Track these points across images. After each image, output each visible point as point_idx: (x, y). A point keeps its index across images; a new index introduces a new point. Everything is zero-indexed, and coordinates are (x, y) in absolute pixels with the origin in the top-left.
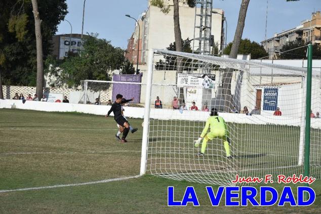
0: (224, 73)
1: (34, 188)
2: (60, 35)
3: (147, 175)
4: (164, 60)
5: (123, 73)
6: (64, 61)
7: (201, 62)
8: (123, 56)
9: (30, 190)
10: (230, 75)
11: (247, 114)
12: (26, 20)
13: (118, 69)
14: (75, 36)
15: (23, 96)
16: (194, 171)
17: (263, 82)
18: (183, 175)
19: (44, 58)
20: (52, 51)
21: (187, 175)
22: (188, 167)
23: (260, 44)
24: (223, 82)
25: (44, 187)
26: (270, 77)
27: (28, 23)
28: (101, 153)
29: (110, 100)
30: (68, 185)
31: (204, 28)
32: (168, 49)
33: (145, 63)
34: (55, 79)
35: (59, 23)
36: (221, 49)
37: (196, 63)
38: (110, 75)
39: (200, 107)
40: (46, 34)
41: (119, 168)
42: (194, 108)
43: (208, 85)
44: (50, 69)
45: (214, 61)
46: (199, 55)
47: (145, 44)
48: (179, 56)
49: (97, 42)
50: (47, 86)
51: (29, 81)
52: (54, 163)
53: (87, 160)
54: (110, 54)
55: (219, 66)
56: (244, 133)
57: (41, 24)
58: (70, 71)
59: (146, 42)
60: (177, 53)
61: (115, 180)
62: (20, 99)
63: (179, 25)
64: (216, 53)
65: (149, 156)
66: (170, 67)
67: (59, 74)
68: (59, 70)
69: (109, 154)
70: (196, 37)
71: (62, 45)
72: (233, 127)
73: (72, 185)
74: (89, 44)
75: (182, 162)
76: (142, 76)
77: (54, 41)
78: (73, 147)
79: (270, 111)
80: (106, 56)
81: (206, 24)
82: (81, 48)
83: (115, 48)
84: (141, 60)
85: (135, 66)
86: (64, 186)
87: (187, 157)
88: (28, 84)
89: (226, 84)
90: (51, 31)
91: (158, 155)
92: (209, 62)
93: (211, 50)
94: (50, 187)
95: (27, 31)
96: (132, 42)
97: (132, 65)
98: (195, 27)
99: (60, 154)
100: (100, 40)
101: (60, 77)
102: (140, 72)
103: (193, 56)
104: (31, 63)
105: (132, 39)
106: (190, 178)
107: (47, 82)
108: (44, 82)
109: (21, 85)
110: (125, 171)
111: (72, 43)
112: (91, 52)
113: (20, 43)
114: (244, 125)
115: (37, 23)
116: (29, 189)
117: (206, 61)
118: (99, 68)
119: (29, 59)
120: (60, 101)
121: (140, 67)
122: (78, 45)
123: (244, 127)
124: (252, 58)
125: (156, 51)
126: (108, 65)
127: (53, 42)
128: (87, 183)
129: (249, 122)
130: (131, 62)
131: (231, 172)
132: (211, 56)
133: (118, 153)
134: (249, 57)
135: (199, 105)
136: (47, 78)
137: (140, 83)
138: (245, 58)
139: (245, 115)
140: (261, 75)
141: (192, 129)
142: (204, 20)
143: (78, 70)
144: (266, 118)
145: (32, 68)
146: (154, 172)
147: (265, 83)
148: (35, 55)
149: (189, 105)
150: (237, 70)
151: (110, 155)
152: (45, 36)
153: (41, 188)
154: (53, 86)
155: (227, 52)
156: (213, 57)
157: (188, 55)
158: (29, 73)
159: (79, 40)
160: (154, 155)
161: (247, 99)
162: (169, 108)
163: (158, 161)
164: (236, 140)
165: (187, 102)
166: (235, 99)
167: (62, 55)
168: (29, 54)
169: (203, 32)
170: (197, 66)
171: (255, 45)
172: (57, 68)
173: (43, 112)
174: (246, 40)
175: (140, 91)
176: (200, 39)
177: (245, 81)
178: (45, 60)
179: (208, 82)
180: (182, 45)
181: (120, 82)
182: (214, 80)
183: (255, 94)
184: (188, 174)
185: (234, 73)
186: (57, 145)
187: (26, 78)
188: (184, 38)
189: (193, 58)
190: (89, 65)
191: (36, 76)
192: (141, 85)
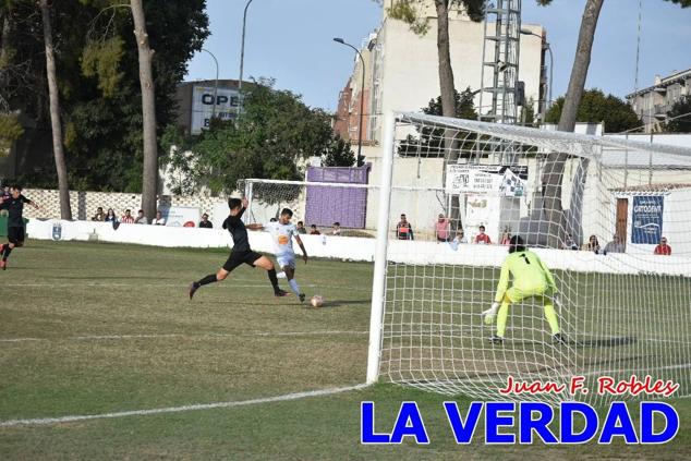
0: (546, 162)
1: (138, 412)
2: (193, 83)
3: (381, 384)
4: (417, 136)
5: (330, 163)
6: (201, 138)
7: (498, 139)
8: (328, 128)
9: (130, 416)
10: (560, 168)
11: (597, 253)
12: (119, 50)
13: (318, 155)
14: (225, 84)
15: (114, 215)
16: (482, 375)
17: (631, 183)
18: (459, 384)
19: (159, 133)
20: (176, 116)
21: (468, 384)
22: (469, 365)
23: (625, 101)
24: (544, 183)
25: (160, 410)
26: (647, 172)
27: (122, 58)
28: (283, 337)
29: (301, 223)
30: (213, 405)
31: (504, 67)
32: (426, 111)
33: (377, 143)
34: (183, 177)
35: (190, 57)
36: (540, 111)
37: (487, 142)
38: (300, 168)
39: (494, 237)
40: (163, 80)
41: (320, 368)
42: (483, 238)
43: (512, 189)
44: (172, 155)
45: (525, 136)
46: (493, 125)
47: (375, 102)
48: (449, 127)
49: (271, 97)
50: (166, 192)
51: (127, 182)
52: (181, 358)
53: (253, 353)
54: (301, 124)
55: (536, 149)
56: (589, 294)
57: (153, 58)
58: (213, 160)
59: (378, 97)
60: (447, 120)
61: (313, 393)
62: (107, 220)
63: (449, 60)
64: (528, 119)
65: (385, 342)
66: (431, 150)
67: (192, 165)
68: (190, 158)
69: (300, 337)
70: (485, 87)
71: (197, 105)
72: (566, 279)
73: (220, 404)
74: (256, 101)
75: (458, 354)
76: (369, 169)
77: (180, 94)
78: (223, 322)
79: (647, 245)
80: (292, 127)
81: (507, 57)
82: (238, 109)
83: (311, 109)
84: (367, 137)
85: (354, 149)
86: (204, 406)
87: (467, 344)
88: (124, 188)
89: (551, 187)
90: (174, 74)
91: (406, 341)
92: (516, 138)
93: (519, 113)
94: (172, 409)
95: (123, 73)
96: (348, 98)
97: (348, 146)
98: (484, 64)
99: (193, 338)
100: (279, 92)
101: (193, 172)
102: (366, 161)
103: (480, 127)
104: (132, 143)
105: (349, 90)
106: (476, 390)
107: (165, 184)
108: (158, 183)
109: (109, 191)
110: (333, 374)
111: (219, 100)
112: (259, 119)
113: (107, 99)
114: (590, 274)
115: (145, 57)
116: (128, 413)
117: (509, 137)
118: (276, 153)
119: (127, 133)
120: (192, 224)
121: (365, 151)
122: (231, 105)
123: (590, 281)
124: (608, 130)
125: (400, 117)
126: (296, 147)
127: (177, 98)
128: (253, 401)
129: (602, 269)
130: (346, 141)
131: (563, 376)
132: (518, 128)
133: (319, 336)
134: (600, 127)
135: (493, 232)
136: (165, 175)
137: (364, 186)
138: (591, 132)
139: (593, 253)
140: (627, 168)
141: (478, 285)
142: (502, 48)
143: (231, 159)
144: (638, 259)
145: (132, 153)
146: (396, 377)
147: (636, 184)
148: (140, 126)
149: (470, 232)
150: (575, 157)
151: (302, 341)
152: (161, 84)
153: (154, 411)
154: (178, 192)
155: (554, 117)
156: (523, 128)
157: (468, 125)
158: (128, 165)
159: (235, 93)
160: (396, 341)
161: (597, 220)
162: (428, 239)
163: (406, 353)
164: (573, 308)
165: (467, 226)
166: (571, 219)
167: (197, 126)
168: (128, 124)
169: (501, 75)
170: (488, 148)
171: (613, 103)
172: (188, 154)
173: (156, 248)
174: (594, 92)
175: (366, 202)
176: (494, 90)
177: (591, 181)
178: (161, 136)
179: (513, 182)
180: (457, 104)
181: (322, 184)
182: (525, 178)
183: (613, 208)
184: (470, 381)
185: (568, 163)
186: (188, 320)
187: (121, 175)
188: (460, 88)
189: (480, 132)
190: (256, 146)
191: (141, 170)
192: (367, 189)
